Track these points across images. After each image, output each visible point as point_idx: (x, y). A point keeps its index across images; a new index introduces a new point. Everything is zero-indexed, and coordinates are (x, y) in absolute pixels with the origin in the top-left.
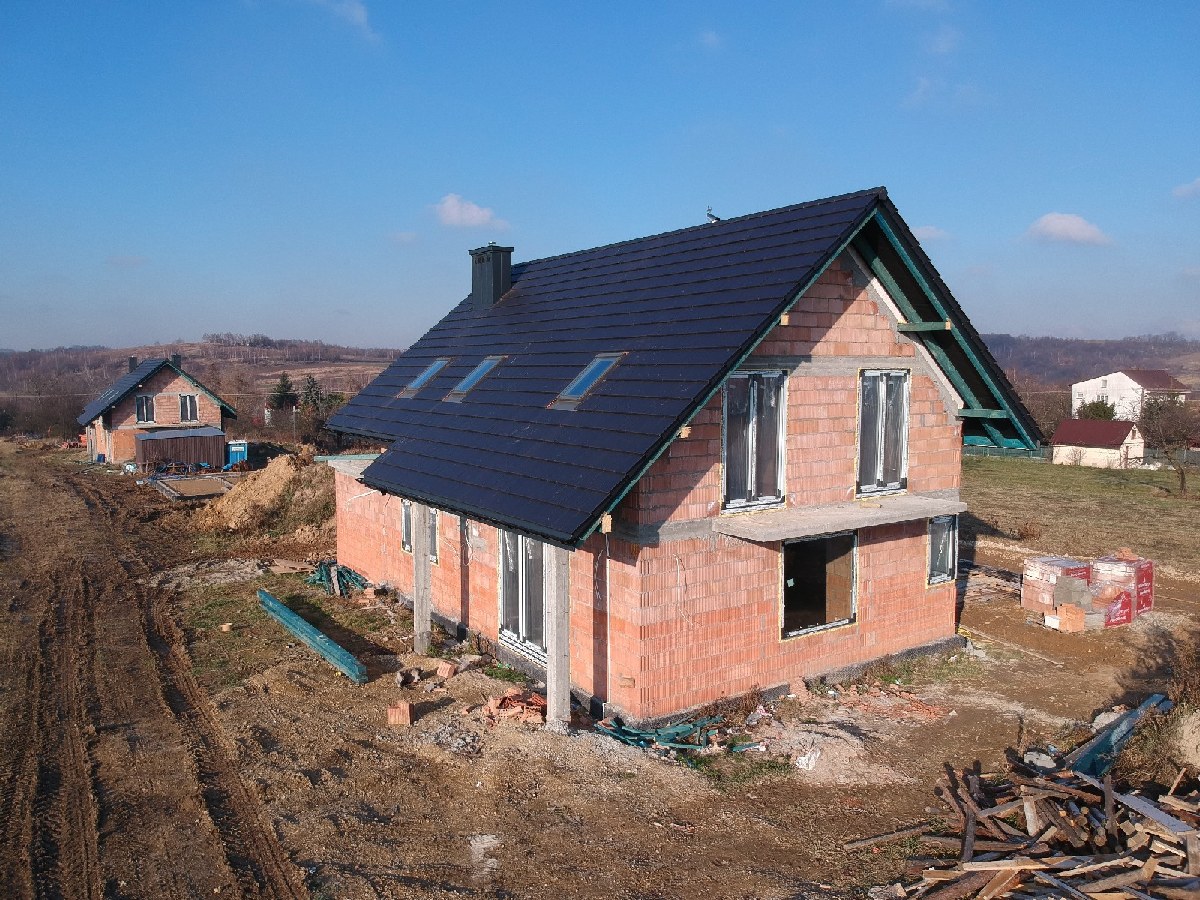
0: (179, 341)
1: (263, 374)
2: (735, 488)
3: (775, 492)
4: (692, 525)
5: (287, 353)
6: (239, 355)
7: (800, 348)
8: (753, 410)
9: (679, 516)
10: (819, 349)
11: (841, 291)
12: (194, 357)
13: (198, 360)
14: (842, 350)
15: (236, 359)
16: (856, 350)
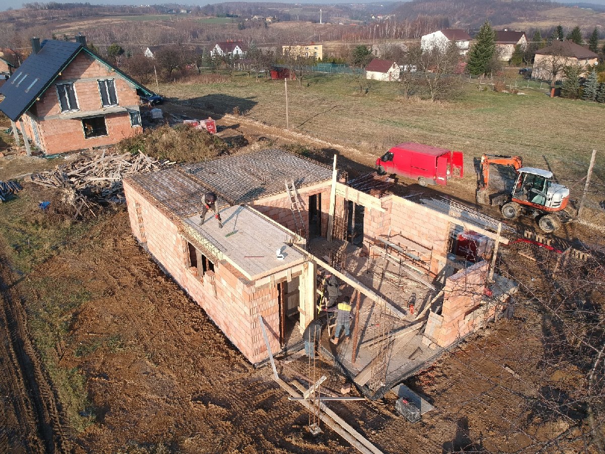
0: (10, 9)
1: (57, 26)
2: (64, 108)
3: (77, 108)
4: (52, 116)
5: (69, 12)
6: (42, 15)
7: (76, 77)
8: (66, 91)
9: (48, 115)
10: (83, 76)
11: (86, 62)
12: (18, 18)
13: (20, 20)
14: (90, 75)
15: (41, 18)
16: (95, 75)
